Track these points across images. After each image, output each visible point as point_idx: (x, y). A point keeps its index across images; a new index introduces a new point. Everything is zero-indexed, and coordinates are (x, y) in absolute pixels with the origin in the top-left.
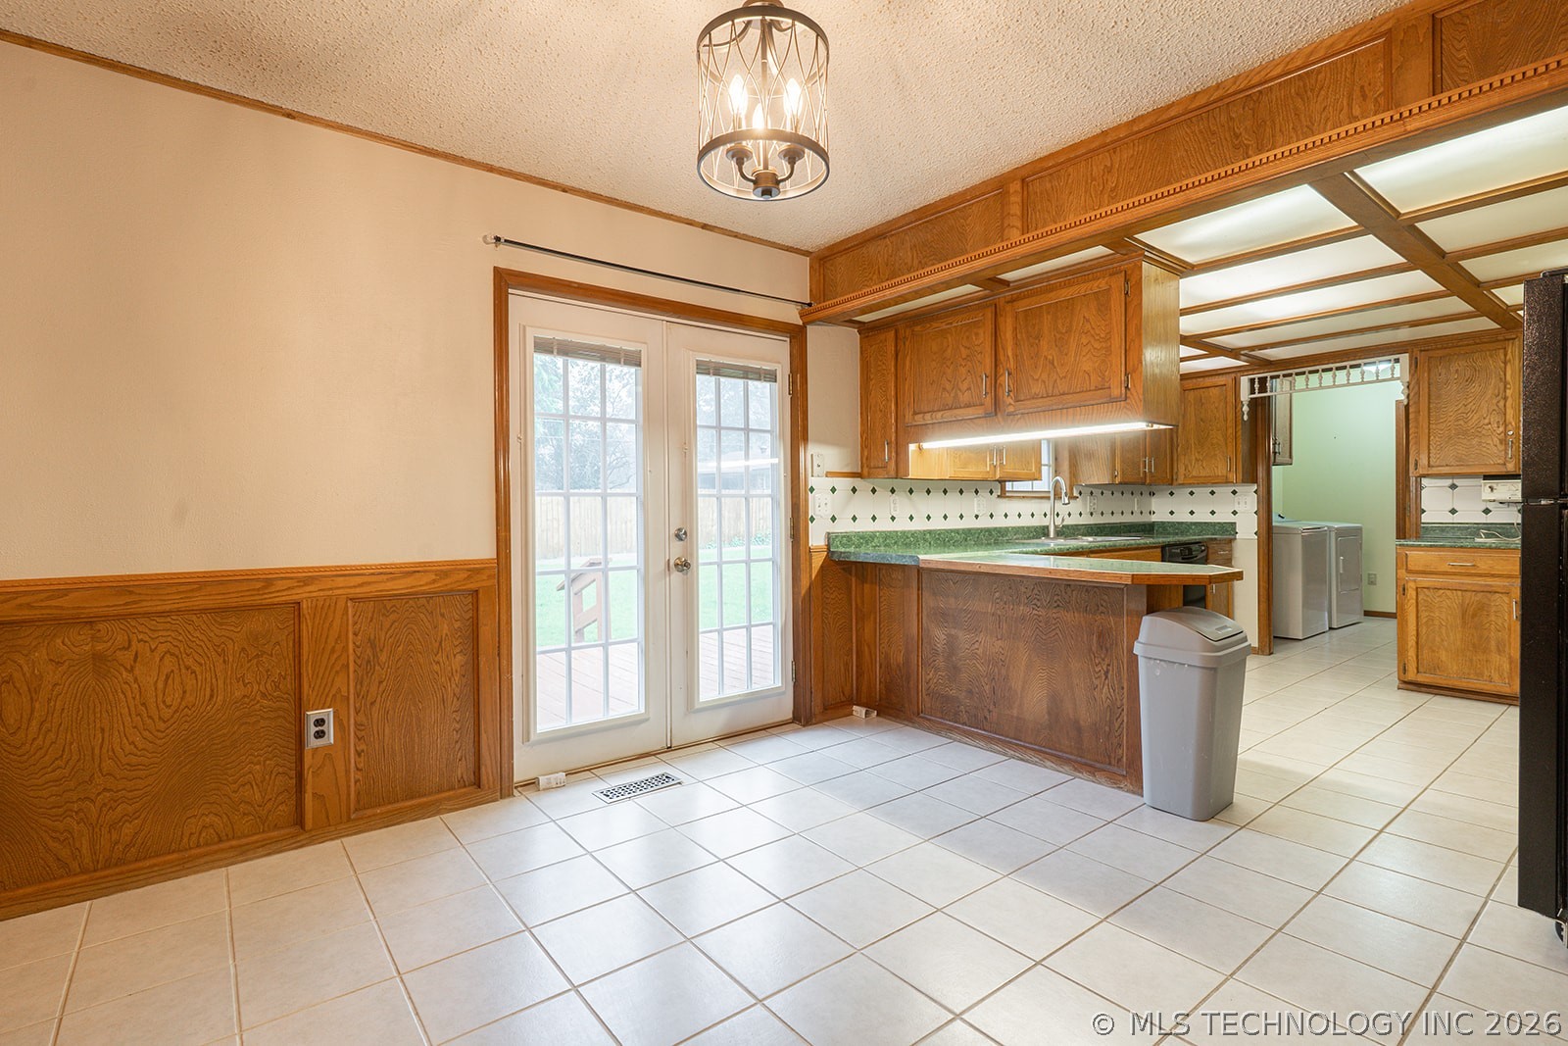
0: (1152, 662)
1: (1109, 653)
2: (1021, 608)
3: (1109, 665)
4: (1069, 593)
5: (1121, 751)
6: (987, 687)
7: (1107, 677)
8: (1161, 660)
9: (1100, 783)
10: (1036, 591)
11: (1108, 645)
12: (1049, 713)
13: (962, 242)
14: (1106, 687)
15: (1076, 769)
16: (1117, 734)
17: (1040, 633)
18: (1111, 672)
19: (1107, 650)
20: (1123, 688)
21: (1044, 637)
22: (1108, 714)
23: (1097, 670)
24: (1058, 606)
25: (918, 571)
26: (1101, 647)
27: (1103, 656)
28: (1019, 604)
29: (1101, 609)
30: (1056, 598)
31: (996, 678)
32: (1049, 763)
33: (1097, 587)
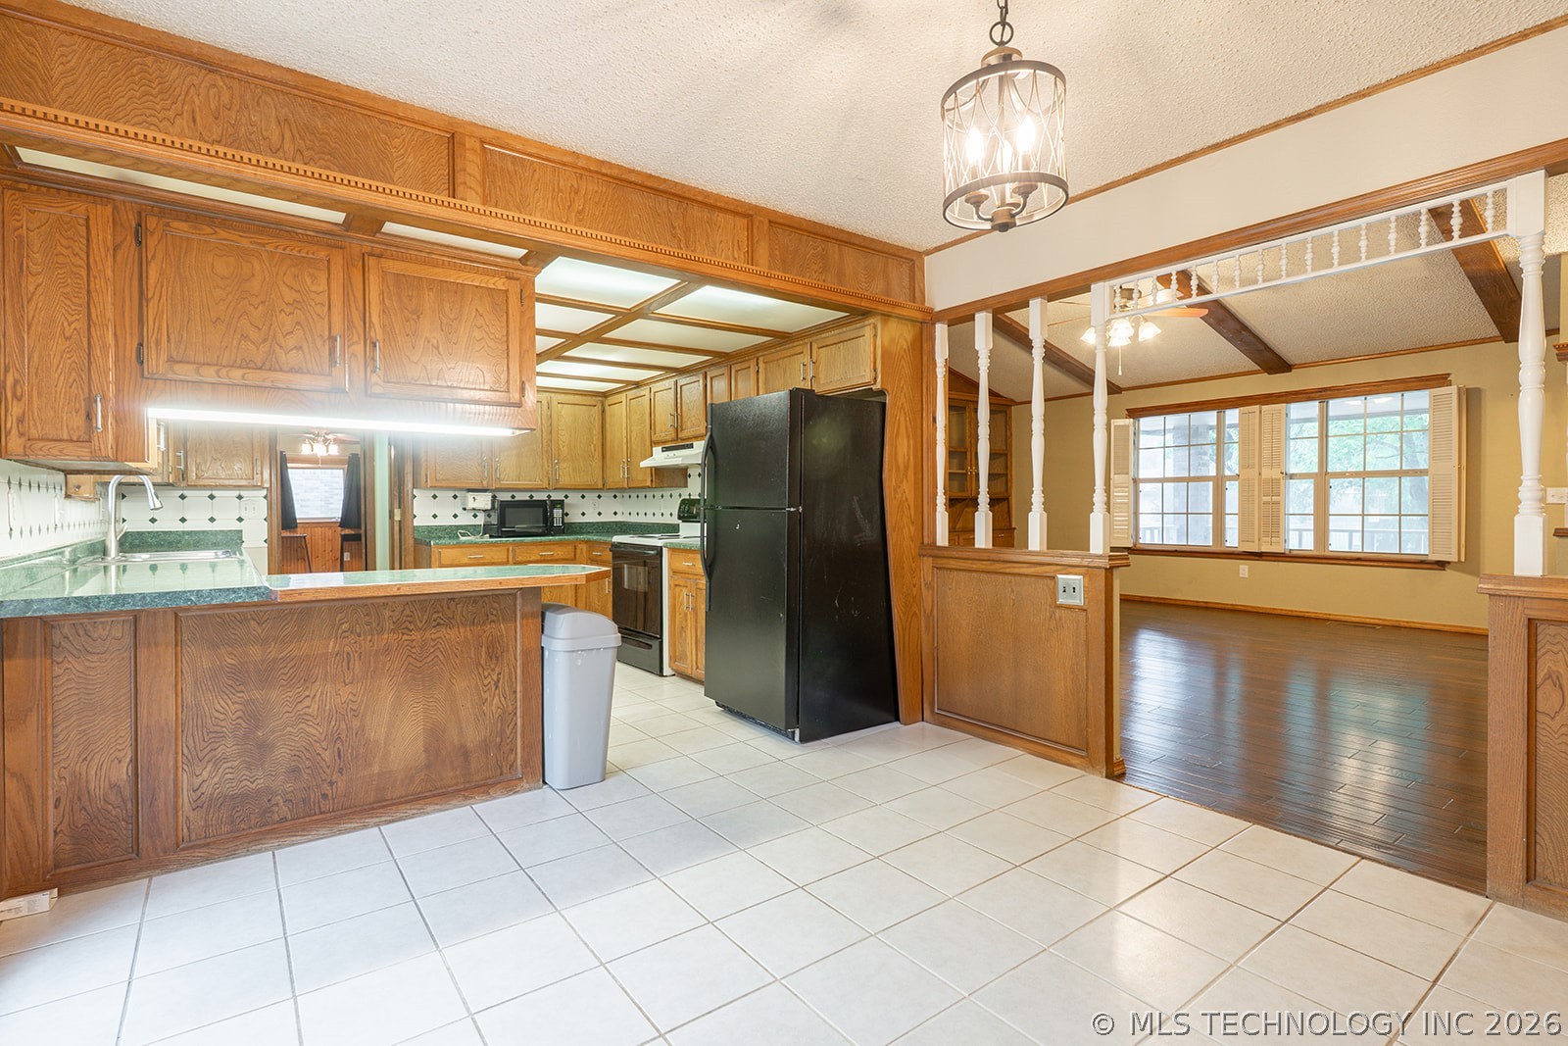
0: (575, 654)
1: (499, 663)
2: (386, 636)
3: (499, 674)
4: (453, 608)
5: (513, 756)
6: (326, 755)
7: (497, 687)
8: (582, 651)
9: (495, 798)
10: (407, 612)
11: (499, 654)
12: (426, 751)
13: (384, 164)
14: (497, 697)
15: (466, 798)
16: (508, 741)
17: (412, 661)
18: (501, 681)
19: (497, 659)
20: (515, 692)
21: (418, 664)
22: (499, 725)
23: (486, 682)
24: (439, 624)
25: (176, 615)
26: (491, 658)
27: (493, 666)
28: (382, 631)
29: (491, 617)
30: (435, 616)
31: (343, 736)
32: (431, 808)
33: (486, 596)
